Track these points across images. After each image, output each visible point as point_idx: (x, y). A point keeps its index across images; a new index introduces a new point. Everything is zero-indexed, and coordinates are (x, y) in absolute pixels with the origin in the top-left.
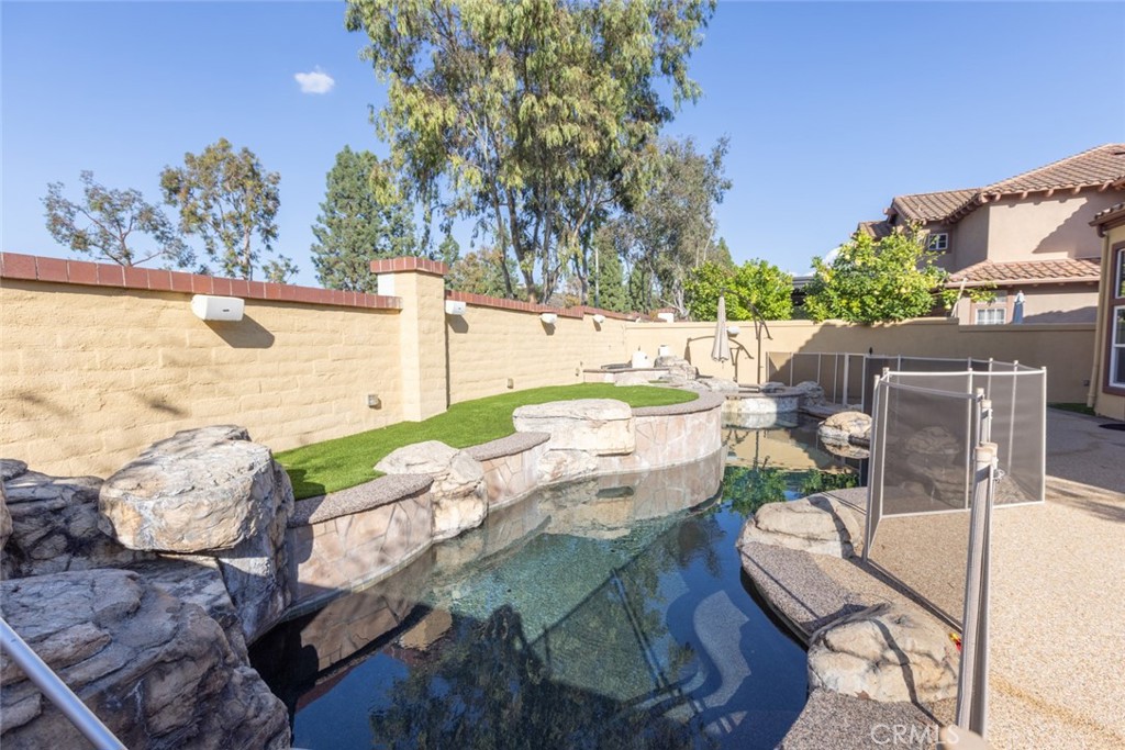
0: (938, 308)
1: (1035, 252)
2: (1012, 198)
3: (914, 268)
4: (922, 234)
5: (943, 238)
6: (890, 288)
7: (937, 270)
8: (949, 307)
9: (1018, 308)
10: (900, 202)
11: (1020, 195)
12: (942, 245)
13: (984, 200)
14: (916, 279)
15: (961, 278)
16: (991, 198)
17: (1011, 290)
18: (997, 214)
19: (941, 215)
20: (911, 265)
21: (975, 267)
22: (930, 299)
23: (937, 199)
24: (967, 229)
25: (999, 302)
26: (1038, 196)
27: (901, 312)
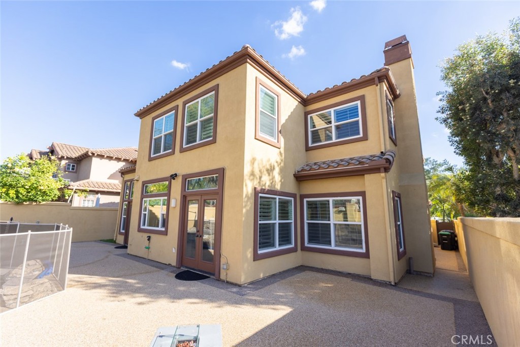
0: (62, 198)
1: (108, 178)
2: (101, 156)
3: (51, 177)
4: (64, 162)
5: (73, 166)
6: (35, 185)
7: (63, 180)
8: (67, 198)
9: (98, 200)
10: (56, 145)
11: (104, 156)
12: (73, 169)
13: (91, 155)
14: (50, 183)
15: (75, 185)
16: (93, 154)
17: (97, 192)
18: (95, 160)
19: (74, 156)
20: (50, 175)
21: (84, 181)
22: (58, 193)
23: (74, 149)
24: (84, 164)
25: (92, 197)
26: (110, 158)
27: (41, 198)
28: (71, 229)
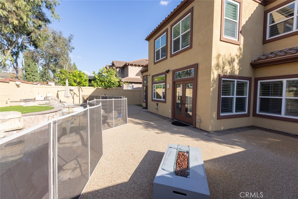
0: (119, 86)
1: (135, 76)
2: (132, 65)
3: (115, 77)
4: (118, 69)
5: (121, 71)
7: (119, 77)
8: (121, 85)
9: (133, 86)
10: (114, 62)
11: (133, 65)
12: (121, 72)
13: (127, 65)
14: (115, 79)
15: (124, 80)
16: (128, 64)
17: (132, 83)
18: (130, 67)
19: (121, 66)
21: (126, 78)
22: (117, 83)
23: (121, 62)
24: (125, 69)
25: (130, 85)
26: (135, 65)
27: (112, 86)
28: (126, 99)
